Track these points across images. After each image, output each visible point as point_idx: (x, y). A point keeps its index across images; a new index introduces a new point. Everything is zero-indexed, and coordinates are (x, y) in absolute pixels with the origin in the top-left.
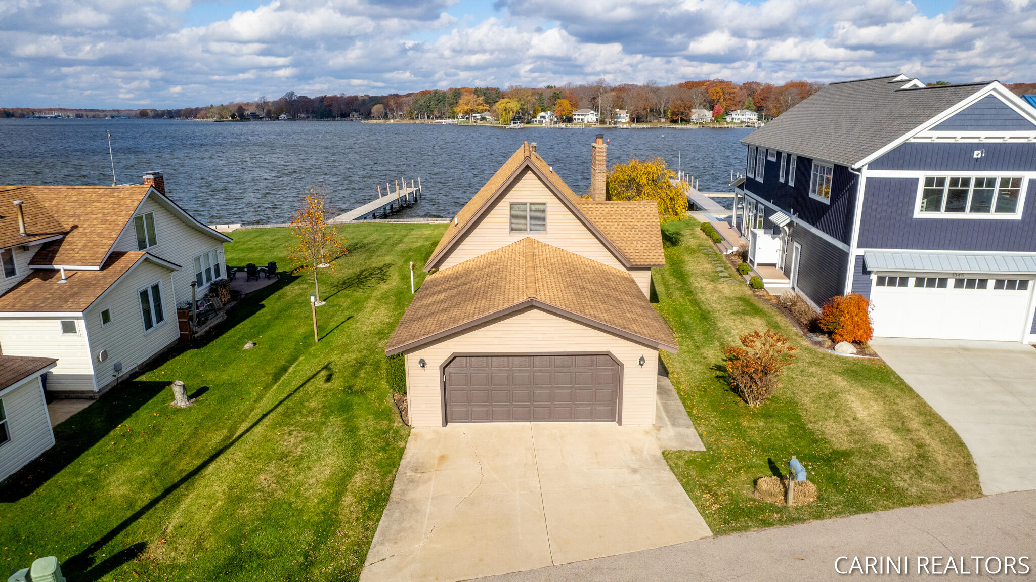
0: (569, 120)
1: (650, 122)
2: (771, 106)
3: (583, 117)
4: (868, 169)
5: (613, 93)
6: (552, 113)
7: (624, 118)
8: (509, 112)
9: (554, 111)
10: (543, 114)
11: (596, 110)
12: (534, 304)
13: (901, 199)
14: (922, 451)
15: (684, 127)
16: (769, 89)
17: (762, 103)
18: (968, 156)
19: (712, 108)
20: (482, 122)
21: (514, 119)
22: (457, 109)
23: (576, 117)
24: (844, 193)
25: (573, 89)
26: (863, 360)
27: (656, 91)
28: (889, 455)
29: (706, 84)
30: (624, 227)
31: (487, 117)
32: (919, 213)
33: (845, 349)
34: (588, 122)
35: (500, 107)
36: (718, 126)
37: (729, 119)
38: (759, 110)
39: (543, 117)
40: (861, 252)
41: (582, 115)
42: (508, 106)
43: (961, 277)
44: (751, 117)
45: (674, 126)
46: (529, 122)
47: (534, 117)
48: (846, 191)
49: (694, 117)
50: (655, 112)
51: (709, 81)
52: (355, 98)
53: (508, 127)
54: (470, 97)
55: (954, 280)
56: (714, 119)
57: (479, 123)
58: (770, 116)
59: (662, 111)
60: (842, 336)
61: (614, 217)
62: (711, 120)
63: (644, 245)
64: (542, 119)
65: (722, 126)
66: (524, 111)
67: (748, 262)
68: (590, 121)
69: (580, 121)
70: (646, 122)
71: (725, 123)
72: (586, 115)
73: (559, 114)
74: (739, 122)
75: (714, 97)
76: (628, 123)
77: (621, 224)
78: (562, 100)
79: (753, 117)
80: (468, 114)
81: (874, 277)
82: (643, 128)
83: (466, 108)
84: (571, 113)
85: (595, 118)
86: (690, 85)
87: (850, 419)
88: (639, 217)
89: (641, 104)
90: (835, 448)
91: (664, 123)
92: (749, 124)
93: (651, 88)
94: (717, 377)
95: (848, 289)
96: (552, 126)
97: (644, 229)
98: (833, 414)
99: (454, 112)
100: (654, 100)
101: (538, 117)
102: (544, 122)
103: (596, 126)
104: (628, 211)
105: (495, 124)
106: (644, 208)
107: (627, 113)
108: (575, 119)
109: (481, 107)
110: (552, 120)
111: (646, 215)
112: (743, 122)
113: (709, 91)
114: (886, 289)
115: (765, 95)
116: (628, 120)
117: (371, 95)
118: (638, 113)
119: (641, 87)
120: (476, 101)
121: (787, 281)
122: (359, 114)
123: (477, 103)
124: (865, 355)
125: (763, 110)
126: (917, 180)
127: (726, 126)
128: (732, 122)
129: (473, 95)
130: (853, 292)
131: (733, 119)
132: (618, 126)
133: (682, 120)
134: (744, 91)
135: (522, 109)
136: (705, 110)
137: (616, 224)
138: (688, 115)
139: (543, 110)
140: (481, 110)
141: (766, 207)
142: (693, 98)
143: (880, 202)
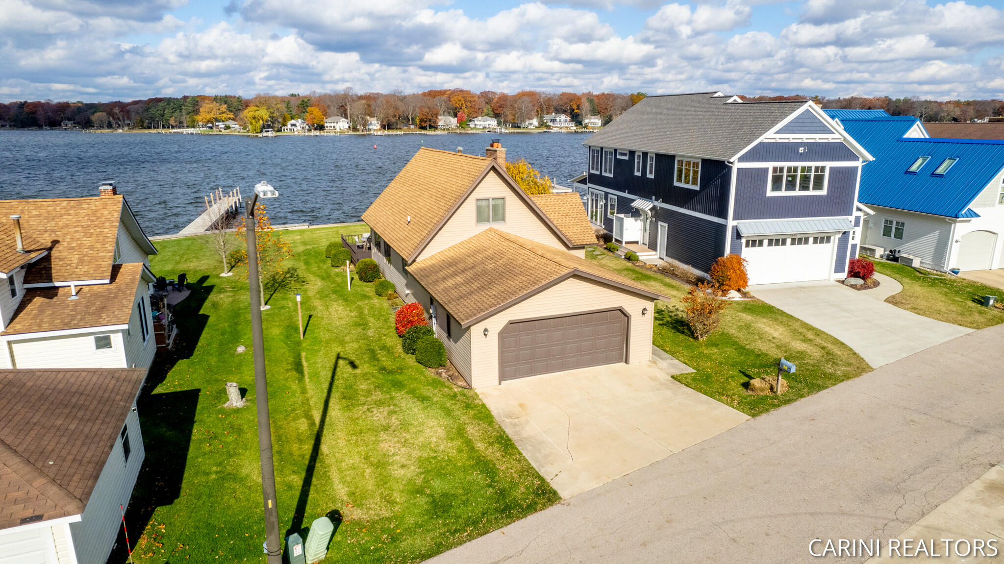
0: (321, 128)
1: (400, 128)
2: (508, 113)
3: (335, 124)
4: (738, 162)
5: (364, 102)
6: (303, 121)
7: (375, 125)
8: (259, 120)
9: (303, 119)
10: (293, 122)
11: (346, 117)
12: (577, 273)
13: (759, 183)
14: (826, 351)
15: (433, 133)
16: (504, 98)
17: (499, 111)
18: (796, 151)
19: (455, 115)
20: (228, 131)
21: (264, 127)
22: (198, 118)
23: (328, 125)
24: (716, 181)
25: (320, 97)
26: (749, 301)
27: (403, 99)
28: (810, 356)
29: (447, 93)
30: (559, 215)
31: (232, 126)
32: (770, 193)
33: (734, 295)
34: (340, 129)
35: (248, 115)
36: (464, 132)
37: (472, 125)
38: (496, 116)
39: (294, 125)
40: (735, 223)
41: (334, 122)
42: (257, 114)
43: (793, 237)
44: (491, 123)
45: (424, 132)
46: (279, 130)
47: (284, 125)
48: (718, 179)
49: (440, 123)
50: (406, 120)
51: (449, 90)
52: (67, 105)
53: (260, 135)
54: (212, 106)
55: (790, 239)
56: (458, 125)
57: (224, 132)
58: (507, 121)
59: (410, 118)
60: (730, 286)
61: (550, 207)
62: (457, 126)
63: (579, 229)
64: (293, 127)
65: (468, 132)
66: (273, 120)
67: (614, 241)
68: (342, 128)
69: (332, 128)
70: (397, 129)
71: (469, 129)
72: (337, 123)
73: (310, 122)
74: (481, 127)
75: (457, 105)
76: (380, 130)
77: (557, 213)
78: (312, 108)
79: (492, 123)
80: (211, 123)
81: (744, 241)
82: (397, 135)
83: (208, 117)
84: (322, 121)
85: (347, 126)
86: (433, 94)
87: (771, 339)
88: (569, 207)
89: (391, 111)
90: (774, 357)
91: (413, 129)
92: (491, 130)
93: (398, 96)
94: (660, 324)
95: (727, 251)
96: (307, 134)
97: (575, 216)
98: (757, 337)
99: (194, 121)
100: (402, 108)
101: (289, 126)
102: (295, 130)
103: (350, 133)
104: (559, 202)
105: (244, 132)
106: (570, 199)
107: (377, 120)
108: (327, 127)
109: (225, 115)
110: (303, 128)
111: (573, 205)
112: (485, 128)
113: (452, 99)
114: (750, 249)
115: (501, 103)
116: (379, 127)
117: (85, 102)
118: (388, 120)
119: (386, 95)
120: (219, 110)
121: (654, 253)
122: (74, 123)
123: (220, 111)
124: (748, 298)
125: (501, 116)
126: (767, 169)
127: (472, 131)
128: (475, 128)
129: (215, 103)
130: (731, 253)
131: (476, 125)
132: (372, 132)
133: (431, 127)
134: (482, 99)
135: (272, 117)
136: (450, 117)
137: (553, 213)
138: (435, 122)
139: (292, 118)
140: (225, 118)
141: (618, 196)
142: (437, 106)
143: (746, 186)
